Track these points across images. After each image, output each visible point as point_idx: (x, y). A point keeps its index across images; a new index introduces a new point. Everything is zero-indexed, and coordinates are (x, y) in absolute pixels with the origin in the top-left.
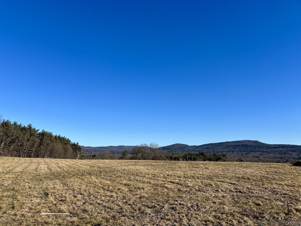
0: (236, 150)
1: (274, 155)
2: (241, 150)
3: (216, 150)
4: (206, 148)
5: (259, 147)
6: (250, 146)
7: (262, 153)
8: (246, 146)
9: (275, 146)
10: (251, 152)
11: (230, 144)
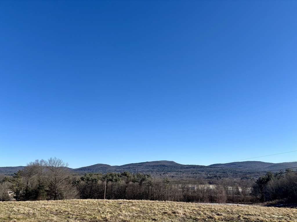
0: (155, 170)
1: (187, 175)
2: (159, 170)
3: (137, 170)
4: (127, 168)
5: (174, 167)
6: (167, 167)
7: (178, 173)
8: (164, 166)
9: (188, 166)
10: (168, 172)
11: (150, 164)
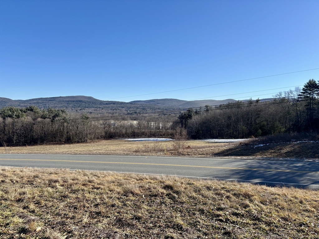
0: (70, 106)
1: (106, 111)
2: (75, 106)
3: (47, 105)
4: (35, 103)
5: (93, 103)
6: (84, 102)
7: (96, 109)
8: (81, 101)
9: (107, 102)
10: (86, 107)
11: (63, 99)
